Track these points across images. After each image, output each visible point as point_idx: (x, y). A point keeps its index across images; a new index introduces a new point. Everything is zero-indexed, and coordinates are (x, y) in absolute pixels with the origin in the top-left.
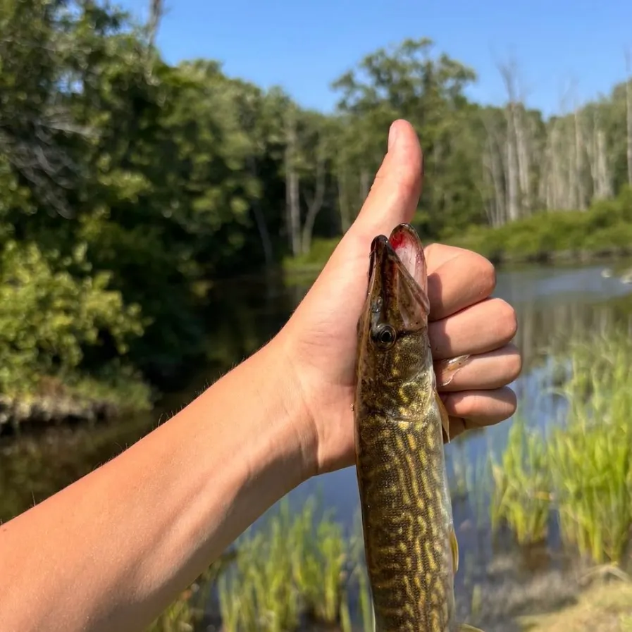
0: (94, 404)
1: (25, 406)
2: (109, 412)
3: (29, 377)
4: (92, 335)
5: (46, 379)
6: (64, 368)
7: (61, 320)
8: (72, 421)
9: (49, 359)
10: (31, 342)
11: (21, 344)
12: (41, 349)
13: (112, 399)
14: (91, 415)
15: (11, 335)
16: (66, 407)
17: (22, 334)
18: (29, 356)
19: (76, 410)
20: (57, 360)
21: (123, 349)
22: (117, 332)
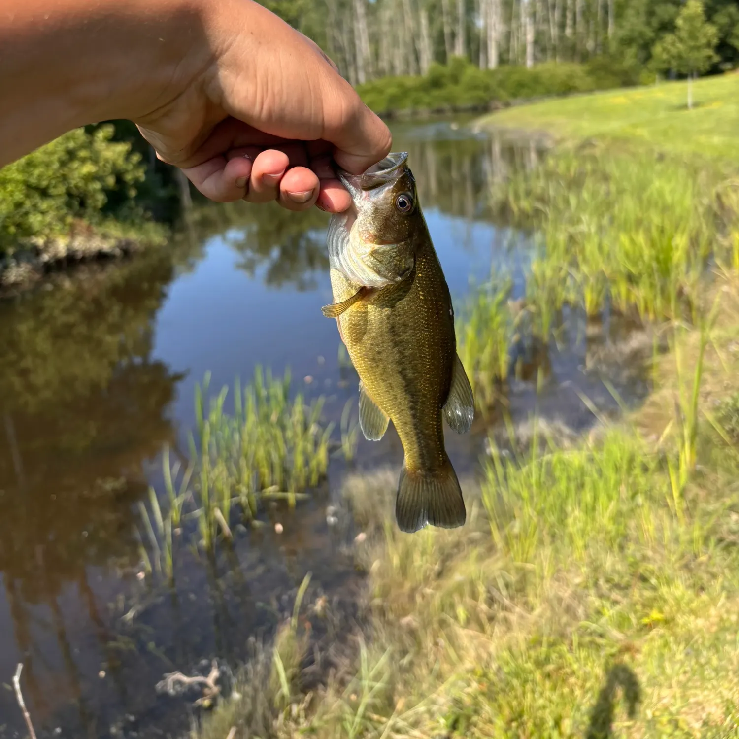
0: (120, 242)
1: (61, 245)
2: (132, 249)
3: (62, 219)
4: (111, 181)
5: (76, 221)
6: (89, 211)
7: (88, 168)
8: (101, 257)
9: (76, 204)
10: (61, 189)
11: (52, 191)
12: (69, 194)
13: (133, 236)
14: (118, 252)
15: (44, 183)
16: (96, 244)
17: (53, 182)
18: (60, 201)
19: (106, 246)
20: (82, 204)
21: (133, 193)
22: (129, 177)
